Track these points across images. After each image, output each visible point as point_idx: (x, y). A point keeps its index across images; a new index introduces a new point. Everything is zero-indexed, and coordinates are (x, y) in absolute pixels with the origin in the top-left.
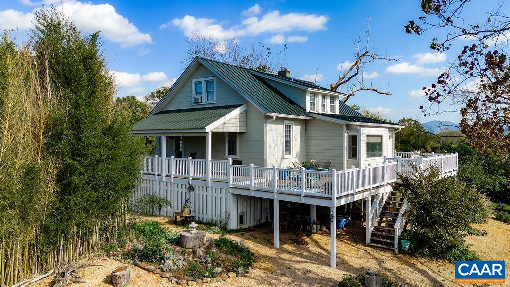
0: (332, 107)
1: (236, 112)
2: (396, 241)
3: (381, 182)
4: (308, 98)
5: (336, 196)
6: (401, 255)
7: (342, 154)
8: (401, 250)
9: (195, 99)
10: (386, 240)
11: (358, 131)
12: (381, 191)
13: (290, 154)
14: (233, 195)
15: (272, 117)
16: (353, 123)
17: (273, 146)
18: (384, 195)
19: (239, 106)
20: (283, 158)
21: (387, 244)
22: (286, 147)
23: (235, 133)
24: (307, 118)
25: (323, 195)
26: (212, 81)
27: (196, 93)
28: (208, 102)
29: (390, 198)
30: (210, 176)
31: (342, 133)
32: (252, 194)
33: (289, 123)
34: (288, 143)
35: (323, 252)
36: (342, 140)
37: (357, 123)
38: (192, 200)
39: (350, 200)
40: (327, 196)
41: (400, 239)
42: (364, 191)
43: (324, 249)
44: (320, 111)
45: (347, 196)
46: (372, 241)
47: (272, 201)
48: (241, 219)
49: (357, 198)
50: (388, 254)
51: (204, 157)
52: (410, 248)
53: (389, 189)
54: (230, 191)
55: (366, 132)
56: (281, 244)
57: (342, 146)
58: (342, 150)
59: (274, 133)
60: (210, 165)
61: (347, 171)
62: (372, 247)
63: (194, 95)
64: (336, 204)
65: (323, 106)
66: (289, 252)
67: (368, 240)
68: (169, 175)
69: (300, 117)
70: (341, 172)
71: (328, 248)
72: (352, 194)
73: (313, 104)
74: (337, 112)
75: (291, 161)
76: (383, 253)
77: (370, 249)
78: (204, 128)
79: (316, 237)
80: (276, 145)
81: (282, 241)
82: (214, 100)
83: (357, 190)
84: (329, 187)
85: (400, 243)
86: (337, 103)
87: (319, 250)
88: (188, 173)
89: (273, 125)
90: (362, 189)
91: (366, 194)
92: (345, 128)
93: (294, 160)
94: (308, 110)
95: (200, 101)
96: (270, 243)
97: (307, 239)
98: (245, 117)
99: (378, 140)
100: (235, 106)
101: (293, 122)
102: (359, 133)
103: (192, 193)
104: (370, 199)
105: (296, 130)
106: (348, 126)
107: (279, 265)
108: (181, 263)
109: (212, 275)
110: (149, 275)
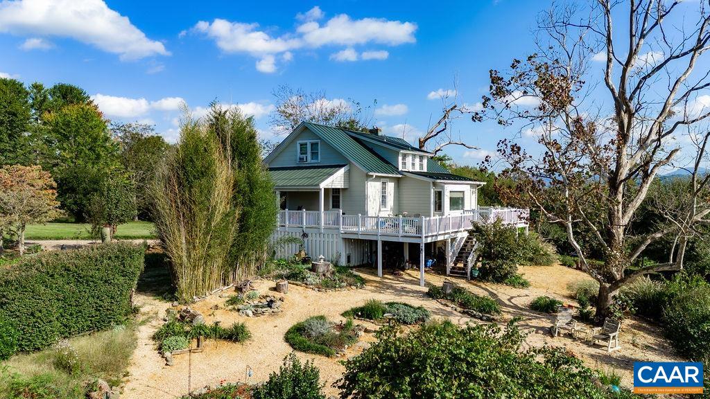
0: (421, 165)
1: (342, 171)
2: (469, 271)
3: (459, 228)
4: (400, 158)
5: (424, 236)
6: (473, 281)
7: (430, 207)
8: (473, 278)
9: (300, 159)
10: (462, 271)
11: (443, 188)
12: (459, 235)
13: (385, 207)
14: (345, 239)
15: (372, 176)
16: (439, 181)
17: (372, 200)
18: (462, 238)
19: (344, 166)
20: (380, 210)
21: (462, 274)
22: (383, 201)
23: (339, 189)
24: (400, 176)
25: (415, 235)
26: (317, 144)
27: (301, 154)
28: (313, 161)
29: (467, 242)
30: (323, 224)
31: (430, 190)
32: (360, 237)
33: (384, 180)
34: (384, 197)
35: (414, 279)
36: (430, 195)
37: (442, 181)
38: (306, 245)
39: (434, 239)
40: (418, 235)
41: (471, 270)
42: (445, 234)
43: (415, 277)
44: (411, 170)
45: (432, 236)
46: (451, 272)
47: (376, 242)
48: (349, 258)
49: (440, 238)
50: (463, 280)
51: (318, 209)
52: (478, 276)
53: (466, 235)
54: (341, 235)
55: (450, 188)
57: (430, 201)
58: (430, 204)
59: (373, 189)
60: (323, 215)
61: (432, 218)
62: (452, 276)
63: (299, 155)
64: (424, 241)
65: (413, 164)
66: (390, 279)
67: (448, 272)
68: (283, 224)
69: (394, 176)
70: (428, 218)
71: (418, 277)
72: (436, 236)
73: (404, 164)
74: (425, 170)
75: (387, 212)
76: (459, 279)
77: (450, 278)
78: (318, 185)
79: (409, 271)
80: (375, 200)
81: (383, 274)
82: (320, 160)
83: (440, 233)
84: (419, 229)
85: (471, 273)
86: (425, 161)
87: (411, 278)
88: (302, 223)
89: (372, 183)
90: (443, 232)
91: (446, 236)
92: (431, 184)
93: (389, 213)
94: (400, 169)
95: (305, 160)
96: (376, 275)
97: (402, 273)
98: (348, 176)
99: (460, 195)
100: (341, 166)
101: (388, 180)
102: (443, 189)
103: (306, 240)
104: (450, 241)
105: (391, 186)
106: (434, 184)
107: (384, 285)
108: (318, 281)
109: (340, 287)
110: (298, 287)
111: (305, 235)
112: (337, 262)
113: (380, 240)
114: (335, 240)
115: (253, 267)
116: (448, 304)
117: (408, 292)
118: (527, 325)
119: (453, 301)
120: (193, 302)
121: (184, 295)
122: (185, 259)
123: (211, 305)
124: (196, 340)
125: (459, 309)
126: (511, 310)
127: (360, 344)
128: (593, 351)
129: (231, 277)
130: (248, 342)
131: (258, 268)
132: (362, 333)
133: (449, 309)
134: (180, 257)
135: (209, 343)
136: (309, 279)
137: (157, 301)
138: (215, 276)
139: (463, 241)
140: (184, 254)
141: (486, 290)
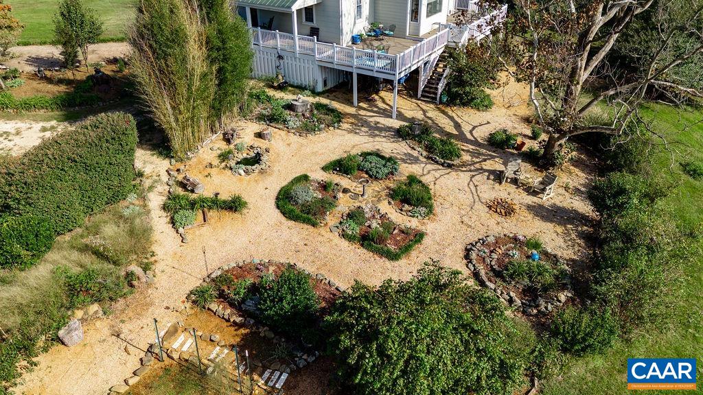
2: (438, 96)
3: (433, 49)
5: (398, 71)
6: (440, 106)
8: (441, 103)
10: (432, 95)
12: (432, 57)
13: (361, 18)
14: (320, 66)
17: (347, 15)
20: (355, 23)
21: (432, 98)
22: (358, 12)
23: (312, 6)
25: (389, 72)
30: (298, 49)
32: (336, 67)
34: (359, 8)
35: (387, 107)
38: (282, 67)
40: (392, 72)
41: (441, 95)
42: (419, 62)
43: (388, 105)
45: (406, 69)
46: (422, 96)
47: (351, 73)
48: (325, 84)
49: (413, 68)
50: (432, 106)
51: (291, 31)
52: (447, 101)
54: (317, 62)
56: (358, 103)
58: (406, 13)
60: (297, 39)
62: (422, 100)
64: (398, 77)
66: (365, 109)
67: (420, 93)
71: (391, 104)
72: (410, 67)
75: (362, 23)
76: (429, 105)
77: (420, 102)
78: (290, 8)
79: (382, 94)
80: (349, 13)
81: (359, 101)
83: (413, 63)
84: (393, 64)
85: (440, 97)
87: (385, 106)
90: (417, 61)
93: (364, 25)
96: (350, 103)
97: (376, 97)
103: (281, 61)
104: (423, 66)
107: (359, 120)
108: (298, 123)
109: (320, 130)
110: (281, 132)
111: (280, 57)
112: (314, 88)
113: (355, 72)
114: (311, 66)
115: (236, 109)
116: (415, 147)
117: (381, 130)
118: (482, 169)
119: (420, 142)
120: (188, 159)
121: (179, 154)
122: (174, 124)
123: (205, 163)
124: (201, 211)
125: (425, 153)
126: (471, 147)
127: (339, 208)
128: (531, 200)
129: (217, 125)
130: (245, 211)
131: (240, 108)
132: (340, 195)
133: (415, 154)
134: (169, 123)
135: (213, 214)
136: (290, 123)
137: (155, 157)
138: (203, 129)
139: (436, 61)
140: (172, 119)
141: (452, 118)
